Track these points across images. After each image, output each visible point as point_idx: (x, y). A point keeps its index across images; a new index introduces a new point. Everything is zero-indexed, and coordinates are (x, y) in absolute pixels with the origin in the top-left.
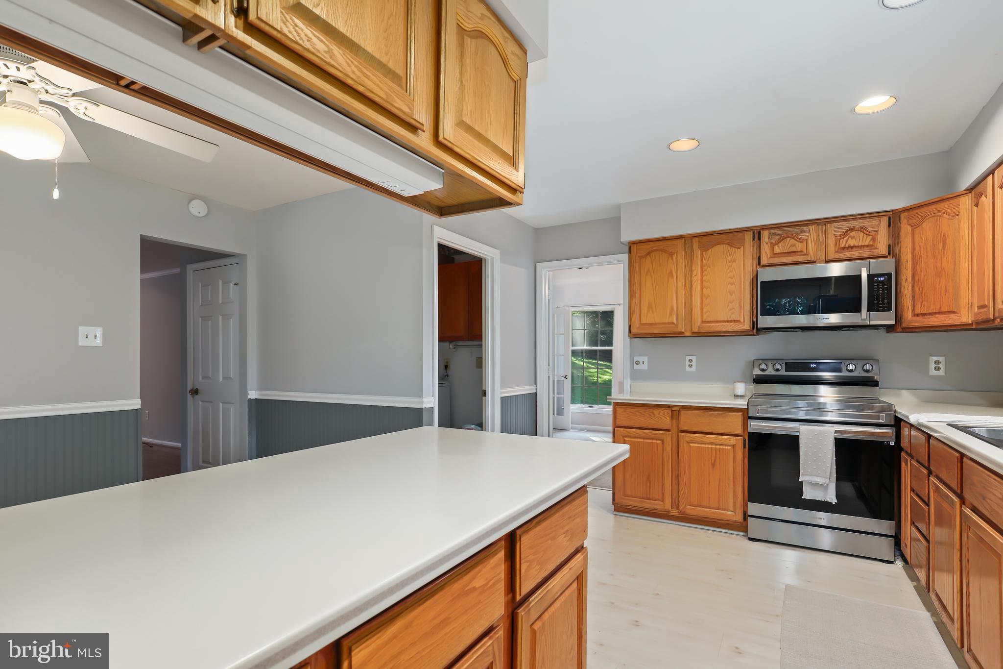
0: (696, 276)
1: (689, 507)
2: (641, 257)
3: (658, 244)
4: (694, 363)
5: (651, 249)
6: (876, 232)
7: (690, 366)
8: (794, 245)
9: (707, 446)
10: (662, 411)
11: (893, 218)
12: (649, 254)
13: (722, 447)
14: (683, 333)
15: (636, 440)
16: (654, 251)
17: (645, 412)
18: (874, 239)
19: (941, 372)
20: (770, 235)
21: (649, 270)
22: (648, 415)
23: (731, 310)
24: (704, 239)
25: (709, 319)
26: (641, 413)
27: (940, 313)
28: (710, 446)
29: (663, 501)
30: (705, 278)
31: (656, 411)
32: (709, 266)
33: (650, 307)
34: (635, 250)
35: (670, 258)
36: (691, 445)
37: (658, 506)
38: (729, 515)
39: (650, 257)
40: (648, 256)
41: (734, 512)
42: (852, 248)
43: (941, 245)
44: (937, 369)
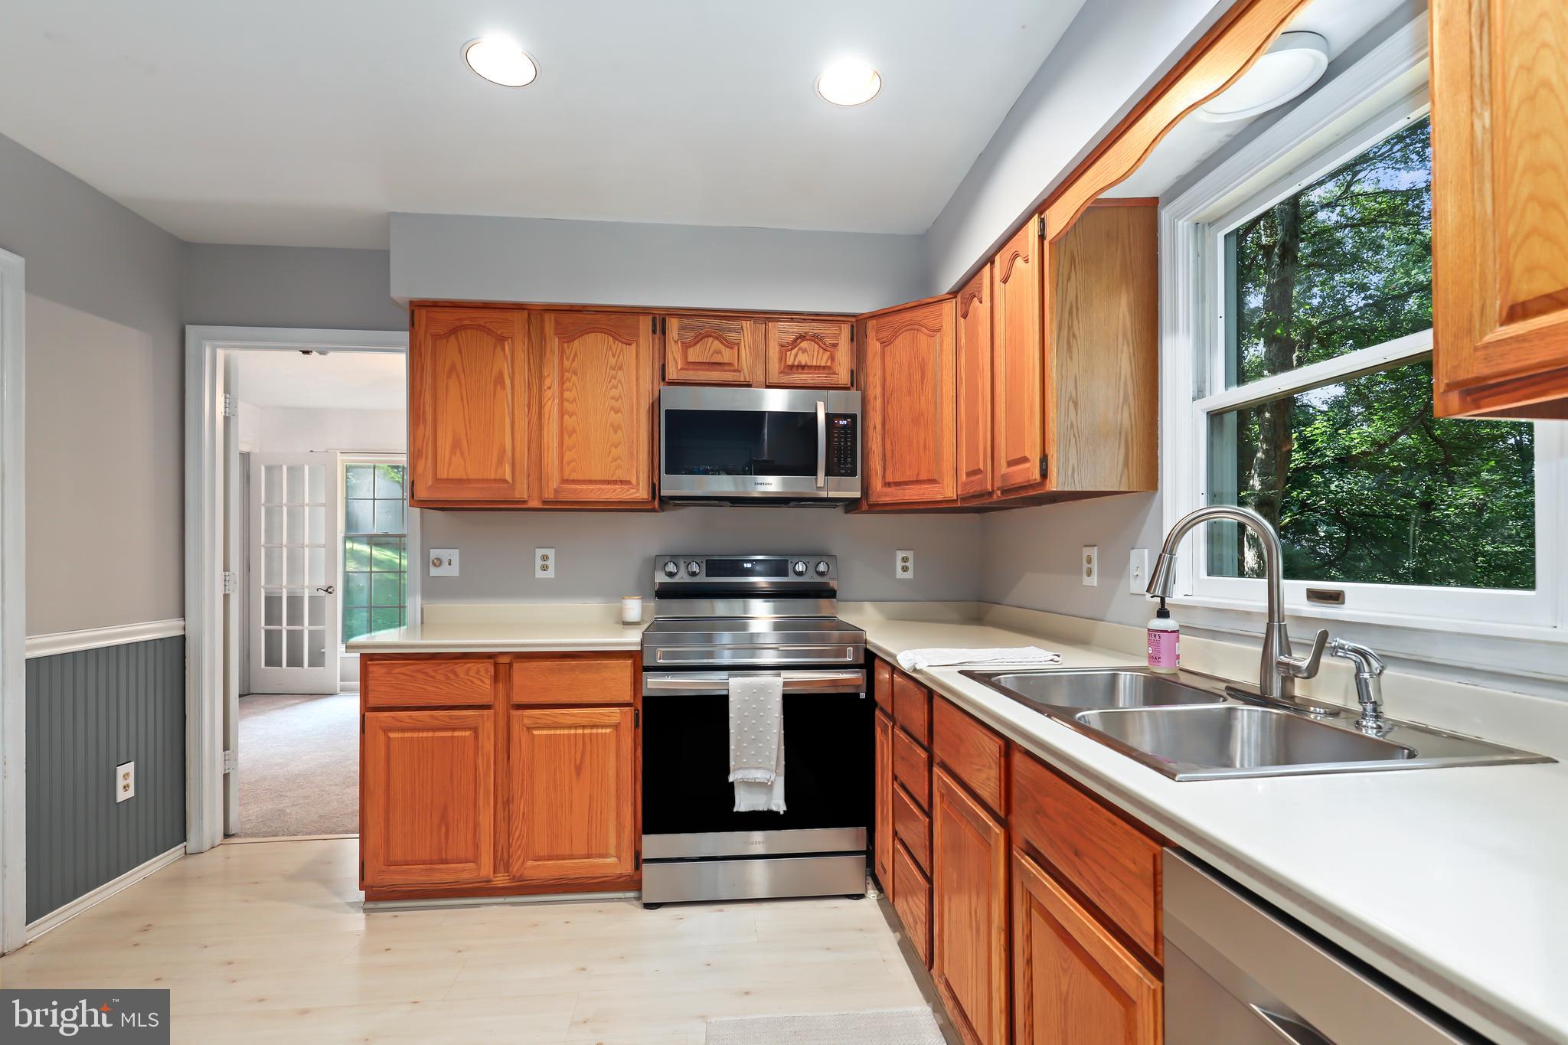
0: (549, 388)
1: (530, 863)
2: (436, 337)
3: (474, 314)
4: (551, 563)
5: (458, 323)
6: (835, 345)
7: (545, 568)
8: (718, 352)
9: (566, 732)
10: (473, 666)
11: (858, 325)
12: (454, 331)
13: (594, 731)
14: (525, 502)
15: (416, 735)
16: (465, 327)
17: (435, 671)
18: (832, 358)
19: (909, 575)
20: (682, 328)
21: (453, 368)
22: (442, 677)
23: (615, 460)
24: (567, 319)
25: (574, 476)
26: (426, 674)
27: (918, 482)
28: (573, 731)
29: (476, 860)
30: (566, 394)
31: (461, 668)
32: (575, 373)
33: (456, 445)
34: (424, 321)
35: (499, 348)
36: (536, 732)
37: (465, 873)
38: (609, 865)
39: (457, 338)
40: (453, 338)
41: (618, 856)
42: (803, 367)
43: (918, 377)
44: (905, 569)
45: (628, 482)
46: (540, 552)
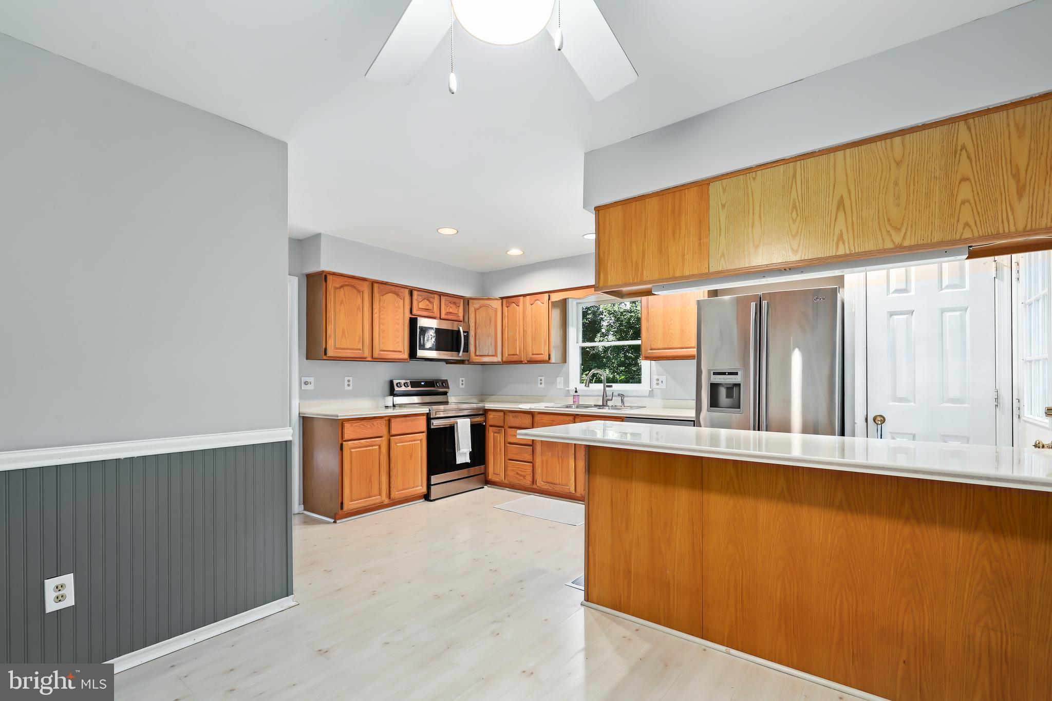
0: (376, 313)
1: (396, 493)
2: (336, 288)
3: (350, 280)
5: (344, 283)
6: (459, 306)
8: (428, 305)
9: (409, 443)
10: (379, 421)
11: (467, 301)
12: (342, 287)
13: (415, 442)
14: (365, 358)
15: (360, 449)
16: (346, 285)
17: (367, 424)
18: (458, 311)
19: (463, 386)
20: (418, 295)
21: (342, 302)
22: (368, 426)
23: (397, 343)
24: (382, 286)
25: (384, 349)
26: (364, 425)
27: (488, 356)
28: (411, 443)
29: (380, 494)
30: (381, 316)
31: (375, 422)
32: (384, 308)
33: (343, 334)
34: (331, 280)
35: (358, 295)
36: (398, 445)
37: (376, 500)
38: (418, 489)
39: (344, 289)
40: (342, 289)
41: (422, 485)
42: (450, 313)
43: (489, 321)
44: (462, 384)
45: (401, 352)
46: (346, 379)
